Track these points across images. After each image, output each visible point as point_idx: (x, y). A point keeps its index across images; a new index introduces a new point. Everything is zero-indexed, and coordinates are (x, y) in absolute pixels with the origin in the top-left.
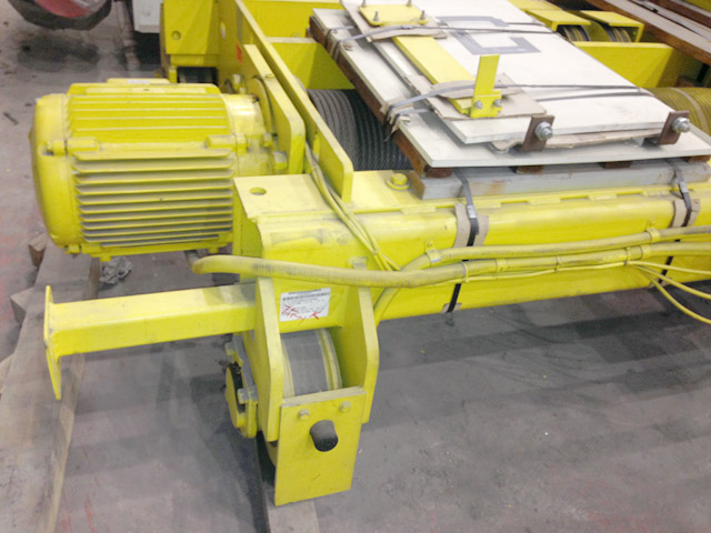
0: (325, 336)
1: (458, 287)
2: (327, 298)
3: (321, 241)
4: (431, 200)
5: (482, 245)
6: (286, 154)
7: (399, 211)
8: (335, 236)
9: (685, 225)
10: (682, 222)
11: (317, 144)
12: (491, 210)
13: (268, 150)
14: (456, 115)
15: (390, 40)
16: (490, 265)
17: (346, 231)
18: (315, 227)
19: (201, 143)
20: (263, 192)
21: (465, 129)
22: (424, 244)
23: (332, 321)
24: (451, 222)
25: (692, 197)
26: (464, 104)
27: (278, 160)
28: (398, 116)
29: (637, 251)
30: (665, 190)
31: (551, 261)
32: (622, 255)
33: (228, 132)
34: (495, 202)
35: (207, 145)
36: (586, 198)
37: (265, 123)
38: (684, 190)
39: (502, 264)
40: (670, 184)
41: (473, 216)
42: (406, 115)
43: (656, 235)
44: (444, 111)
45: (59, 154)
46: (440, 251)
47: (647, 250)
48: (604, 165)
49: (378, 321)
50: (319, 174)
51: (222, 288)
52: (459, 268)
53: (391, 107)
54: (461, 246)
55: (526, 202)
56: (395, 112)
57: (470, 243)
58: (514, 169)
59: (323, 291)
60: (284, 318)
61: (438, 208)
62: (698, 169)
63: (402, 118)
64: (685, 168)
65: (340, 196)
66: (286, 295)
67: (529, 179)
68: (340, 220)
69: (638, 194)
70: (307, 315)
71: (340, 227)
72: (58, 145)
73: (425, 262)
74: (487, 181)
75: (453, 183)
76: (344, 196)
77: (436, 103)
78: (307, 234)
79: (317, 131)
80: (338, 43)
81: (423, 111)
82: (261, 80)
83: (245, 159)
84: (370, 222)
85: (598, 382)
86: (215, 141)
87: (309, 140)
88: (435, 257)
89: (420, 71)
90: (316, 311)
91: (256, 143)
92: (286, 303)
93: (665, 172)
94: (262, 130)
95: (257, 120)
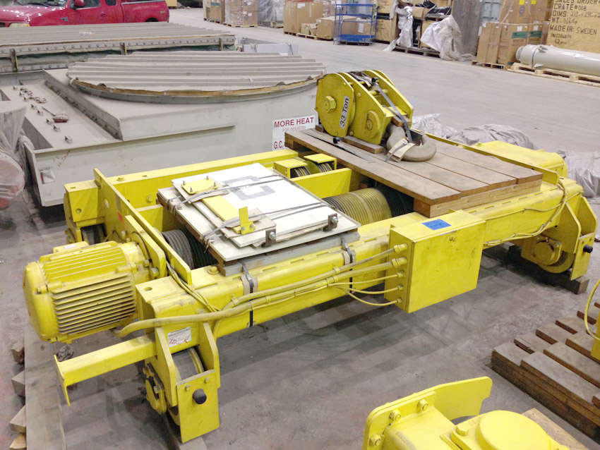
0: (193, 351)
1: (251, 313)
2: (189, 331)
3: (182, 305)
4: (230, 275)
5: (257, 291)
6: (158, 269)
7: (216, 284)
8: (188, 301)
9: (351, 262)
10: (349, 261)
11: (172, 261)
12: (258, 274)
13: (148, 267)
14: (235, 235)
15: (201, 201)
16: (263, 300)
17: (192, 298)
18: (178, 299)
19: (114, 272)
20: (151, 289)
21: (240, 241)
22: (230, 297)
23: (194, 343)
24: (240, 284)
25: (351, 249)
26: (237, 229)
27: (154, 272)
28: (208, 240)
29: (331, 279)
30: (339, 248)
31: (292, 292)
32: (325, 282)
33: (126, 264)
34: (260, 270)
35: (117, 272)
36: (303, 260)
37: (144, 255)
38: (347, 247)
39: (269, 298)
40: (341, 245)
41: (250, 279)
42: (212, 239)
43: (338, 270)
44: (229, 234)
45: (44, 293)
46: (237, 298)
47: (336, 278)
48: (308, 243)
49: (216, 338)
50: (175, 275)
51: (138, 338)
52: (248, 304)
53: (205, 236)
54: (247, 294)
55: (274, 267)
56: (206, 238)
57: (252, 292)
58: (265, 254)
59: (187, 328)
60: (171, 345)
61: (233, 279)
62: (352, 236)
63: (210, 241)
64: (346, 237)
65: (186, 283)
66: (170, 334)
67: (273, 257)
68: (188, 293)
69: (327, 253)
70: (181, 342)
71: (189, 297)
72: (43, 288)
73: (231, 304)
74: (253, 262)
75: (239, 266)
76: (188, 282)
77: (224, 230)
78: (175, 303)
79: (171, 255)
80: (174, 206)
81: (220, 235)
82: (138, 233)
83: (137, 275)
84: (202, 292)
85: (347, 351)
86: (120, 269)
87: (168, 259)
88: (236, 301)
89: (217, 216)
90: (185, 340)
91: (141, 265)
92: (171, 338)
93: (337, 240)
94: (143, 258)
95: (140, 254)
